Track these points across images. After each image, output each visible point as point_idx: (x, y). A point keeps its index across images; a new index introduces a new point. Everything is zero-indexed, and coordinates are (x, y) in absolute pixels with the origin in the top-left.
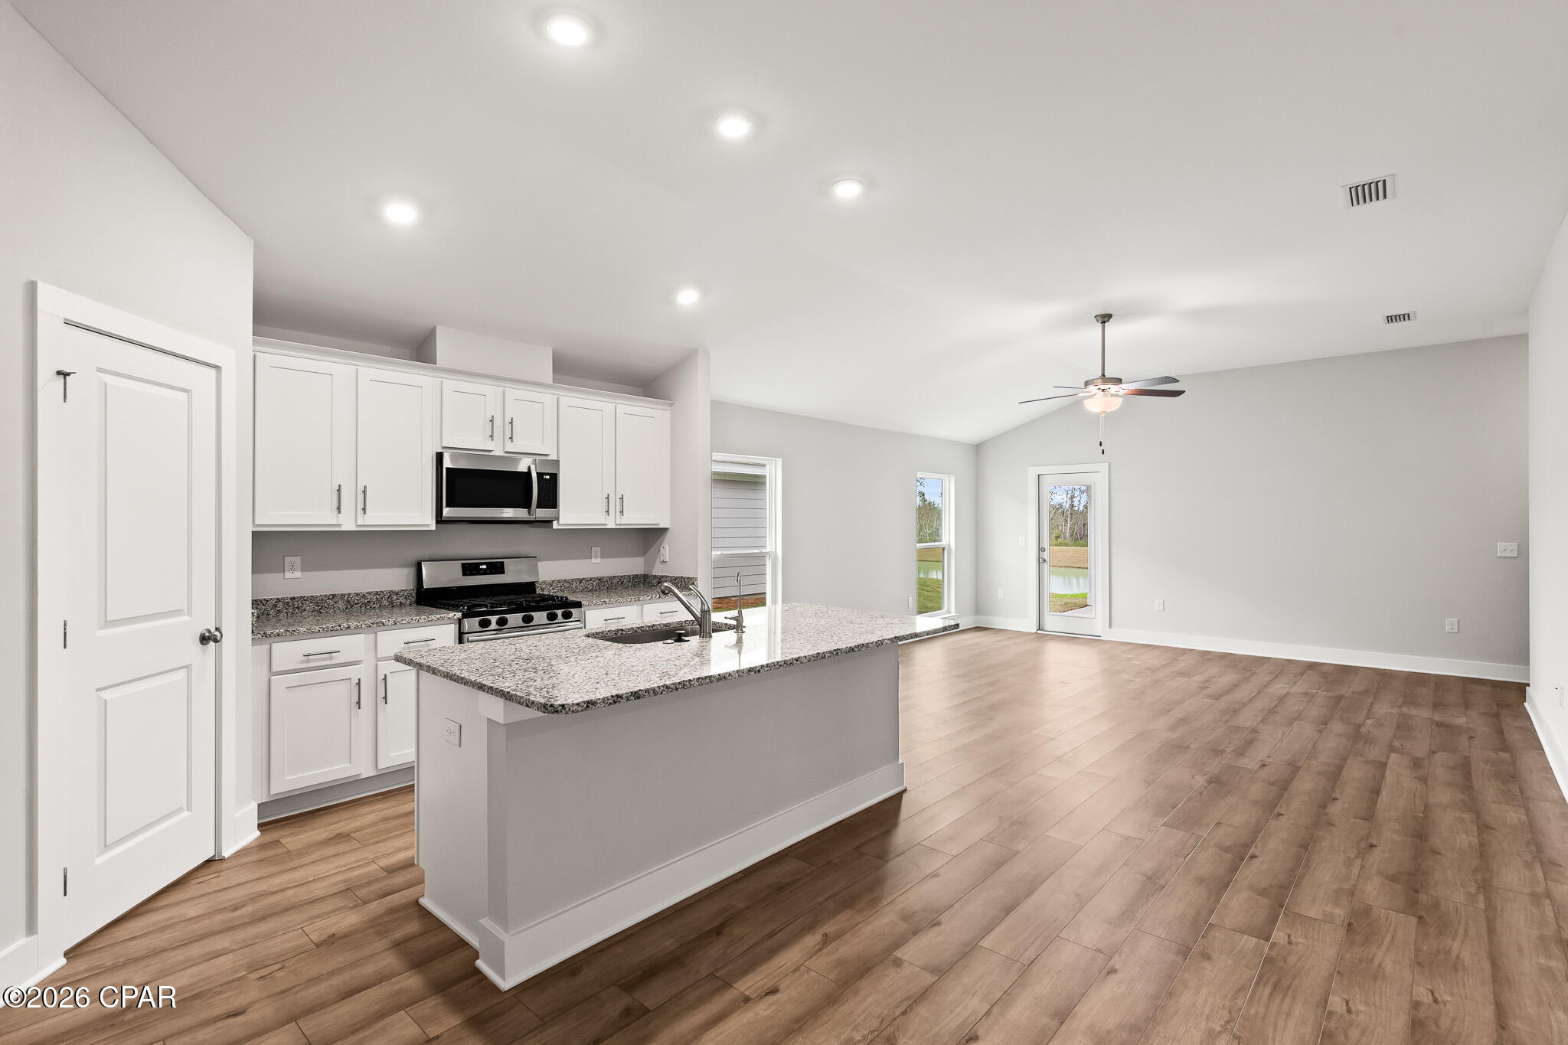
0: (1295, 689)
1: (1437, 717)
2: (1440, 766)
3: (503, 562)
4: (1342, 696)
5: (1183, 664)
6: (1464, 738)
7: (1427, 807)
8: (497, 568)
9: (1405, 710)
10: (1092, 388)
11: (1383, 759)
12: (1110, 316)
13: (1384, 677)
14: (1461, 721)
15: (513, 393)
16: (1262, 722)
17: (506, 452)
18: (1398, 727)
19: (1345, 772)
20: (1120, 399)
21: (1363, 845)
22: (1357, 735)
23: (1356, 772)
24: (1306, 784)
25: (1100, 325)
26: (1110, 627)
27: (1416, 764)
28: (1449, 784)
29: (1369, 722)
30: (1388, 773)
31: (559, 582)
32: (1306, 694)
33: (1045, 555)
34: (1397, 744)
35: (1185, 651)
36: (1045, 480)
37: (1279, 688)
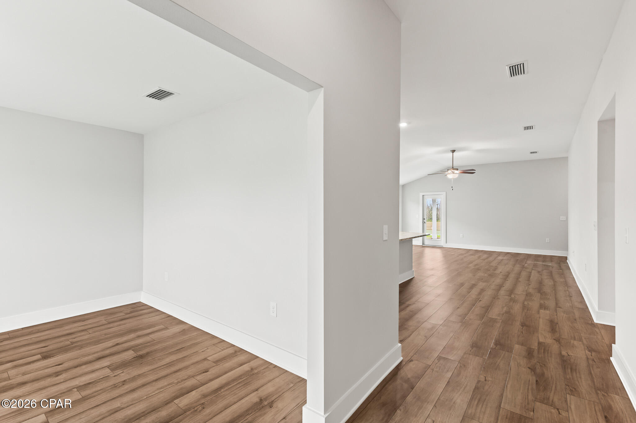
0: (504, 258)
1: (544, 264)
2: (545, 272)
4: (518, 260)
5: (471, 253)
6: (551, 267)
7: (542, 279)
9: (535, 262)
10: (449, 171)
11: (531, 271)
12: (455, 151)
13: (528, 256)
14: (550, 264)
16: (498, 265)
18: (534, 266)
19: (521, 274)
20: (458, 175)
21: (528, 284)
22: (523, 267)
23: (524, 274)
24: (512, 276)
25: (452, 153)
26: (446, 243)
27: (539, 272)
28: (547, 275)
29: (526, 265)
30: (532, 274)
32: (508, 259)
33: (425, 221)
34: (533, 269)
35: (470, 250)
36: (425, 197)
37: (500, 258)
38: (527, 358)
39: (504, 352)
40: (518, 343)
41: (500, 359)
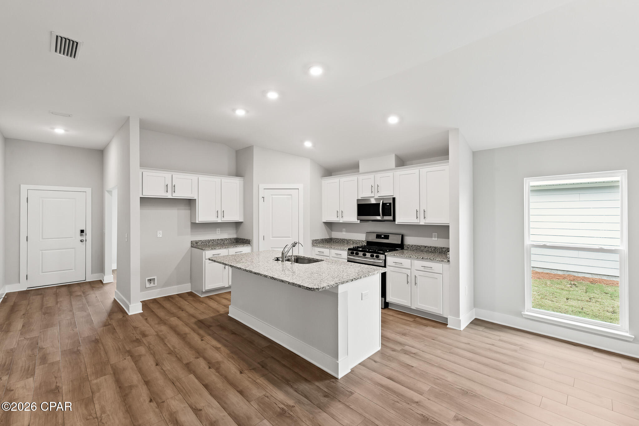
3: (389, 235)
8: (387, 237)
15: (379, 175)
17: (379, 197)
31: (415, 246)
38: (47, 354)
39: (68, 349)
40: (58, 362)
41: (69, 343)
